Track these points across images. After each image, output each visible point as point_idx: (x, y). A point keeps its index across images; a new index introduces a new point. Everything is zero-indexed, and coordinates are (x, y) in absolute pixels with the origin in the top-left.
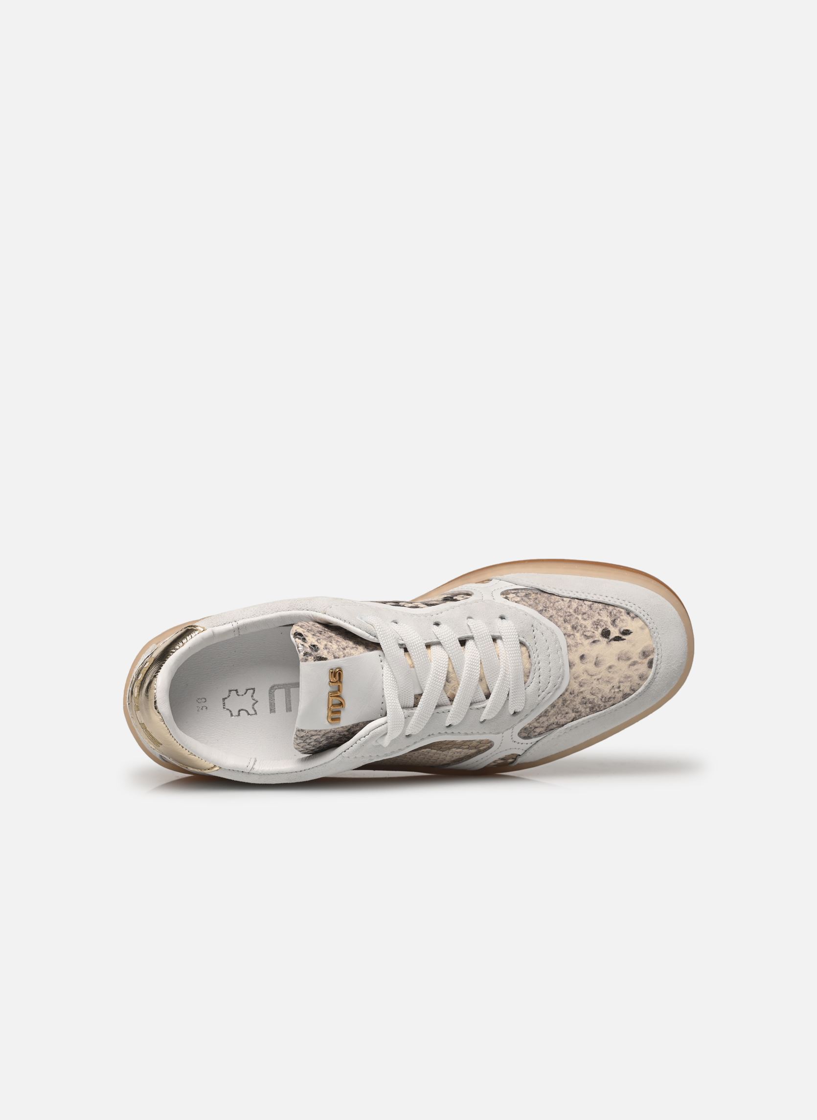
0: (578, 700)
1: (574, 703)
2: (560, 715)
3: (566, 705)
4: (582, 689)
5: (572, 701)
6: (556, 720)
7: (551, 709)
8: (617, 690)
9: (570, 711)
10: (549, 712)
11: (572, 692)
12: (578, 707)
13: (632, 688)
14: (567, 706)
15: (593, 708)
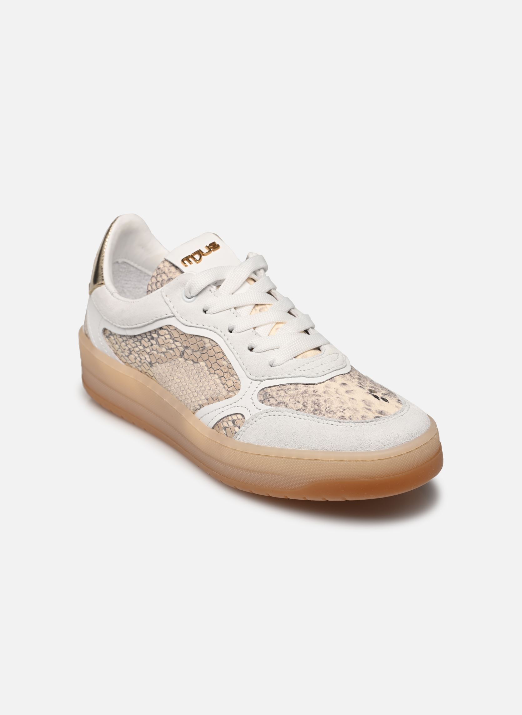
0: (314, 398)
1: (309, 398)
2: (293, 400)
3: (303, 395)
4: (323, 395)
5: (309, 396)
6: (288, 402)
7: (293, 390)
8: (341, 410)
9: (302, 402)
10: (290, 391)
11: (315, 391)
12: (308, 403)
13: (351, 417)
14: (303, 397)
15: (316, 410)
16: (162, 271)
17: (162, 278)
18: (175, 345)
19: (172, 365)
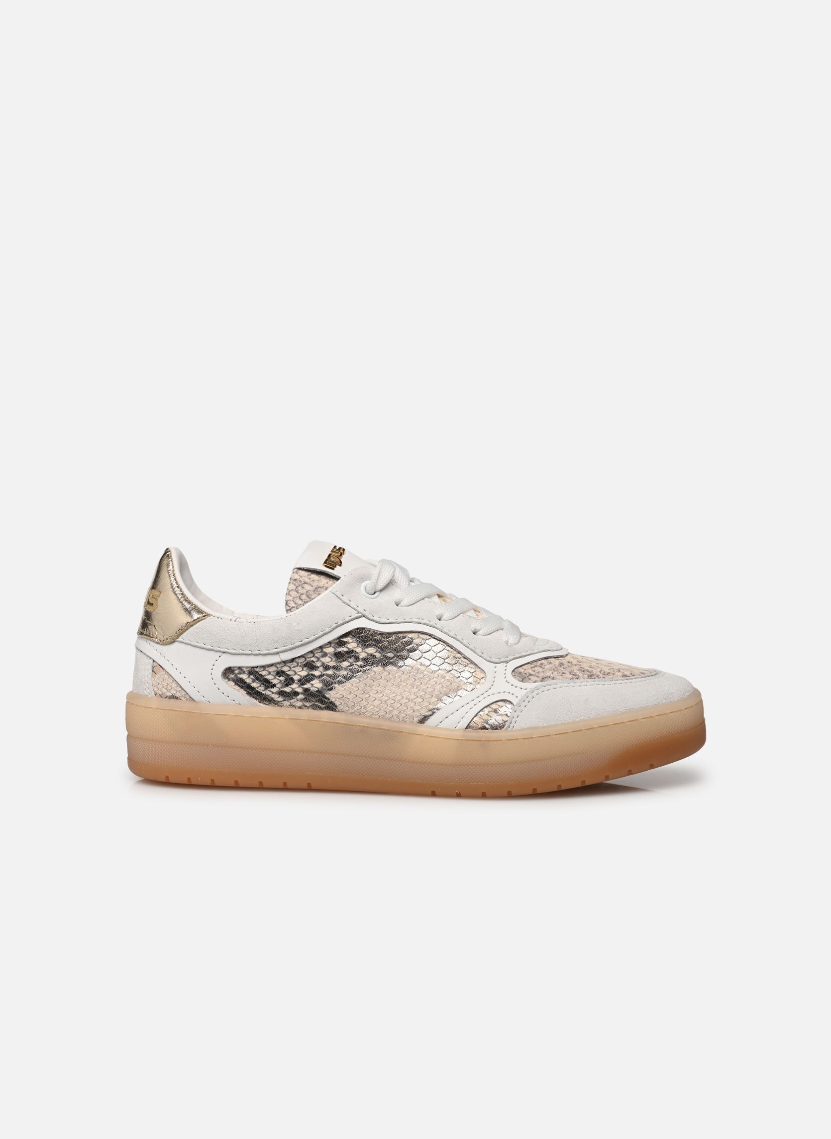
1: (571, 668)
2: (556, 672)
3: (562, 666)
5: (569, 666)
6: (552, 675)
9: (568, 673)
10: (545, 665)
12: (575, 672)
14: (564, 668)
15: (591, 676)
16: (300, 581)
17: (306, 590)
18: (366, 653)
19: (363, 680)
